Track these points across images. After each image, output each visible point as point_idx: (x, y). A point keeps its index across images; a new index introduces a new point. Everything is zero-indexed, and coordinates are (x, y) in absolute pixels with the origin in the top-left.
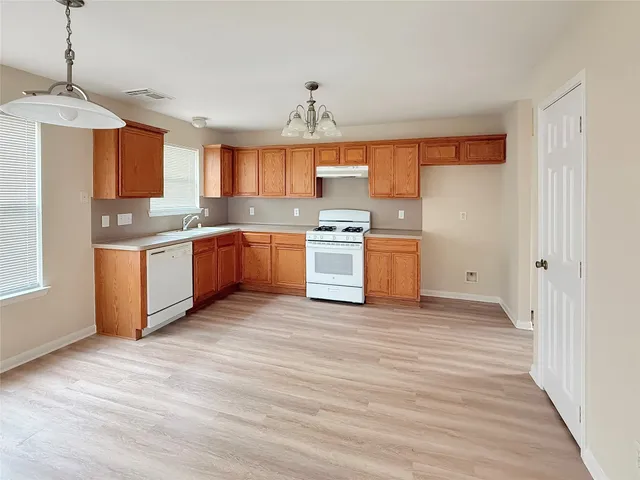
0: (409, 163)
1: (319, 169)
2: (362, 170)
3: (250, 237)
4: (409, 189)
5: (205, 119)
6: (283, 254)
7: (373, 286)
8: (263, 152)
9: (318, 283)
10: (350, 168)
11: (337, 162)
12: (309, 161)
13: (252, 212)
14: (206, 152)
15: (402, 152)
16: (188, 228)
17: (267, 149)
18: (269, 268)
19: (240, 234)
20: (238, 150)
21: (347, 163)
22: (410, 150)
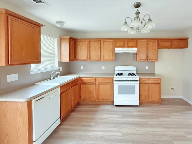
0: (153, 48)
1: (116, 49)
2: (134, 50)
3: (85, 80)
4: (153, 57)
5: (63, 23)
6: (102, 87)
7: (143, 98)
8: (89, 41)
9: (119, 99)
10: (130, 49)
11: (124, 47)
12: (111, 46)
13: (82, 67)
14: (61, 40)
15: (151, 43)
16: (53, 79)
17: (91, 40)
18: (95, 93)
19: (80, 79)
20: (77, 40)
21: (129, 47)
22: (154, 42)
